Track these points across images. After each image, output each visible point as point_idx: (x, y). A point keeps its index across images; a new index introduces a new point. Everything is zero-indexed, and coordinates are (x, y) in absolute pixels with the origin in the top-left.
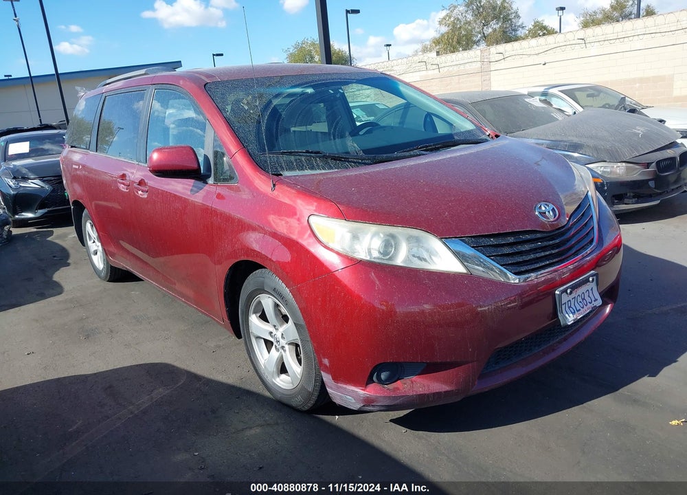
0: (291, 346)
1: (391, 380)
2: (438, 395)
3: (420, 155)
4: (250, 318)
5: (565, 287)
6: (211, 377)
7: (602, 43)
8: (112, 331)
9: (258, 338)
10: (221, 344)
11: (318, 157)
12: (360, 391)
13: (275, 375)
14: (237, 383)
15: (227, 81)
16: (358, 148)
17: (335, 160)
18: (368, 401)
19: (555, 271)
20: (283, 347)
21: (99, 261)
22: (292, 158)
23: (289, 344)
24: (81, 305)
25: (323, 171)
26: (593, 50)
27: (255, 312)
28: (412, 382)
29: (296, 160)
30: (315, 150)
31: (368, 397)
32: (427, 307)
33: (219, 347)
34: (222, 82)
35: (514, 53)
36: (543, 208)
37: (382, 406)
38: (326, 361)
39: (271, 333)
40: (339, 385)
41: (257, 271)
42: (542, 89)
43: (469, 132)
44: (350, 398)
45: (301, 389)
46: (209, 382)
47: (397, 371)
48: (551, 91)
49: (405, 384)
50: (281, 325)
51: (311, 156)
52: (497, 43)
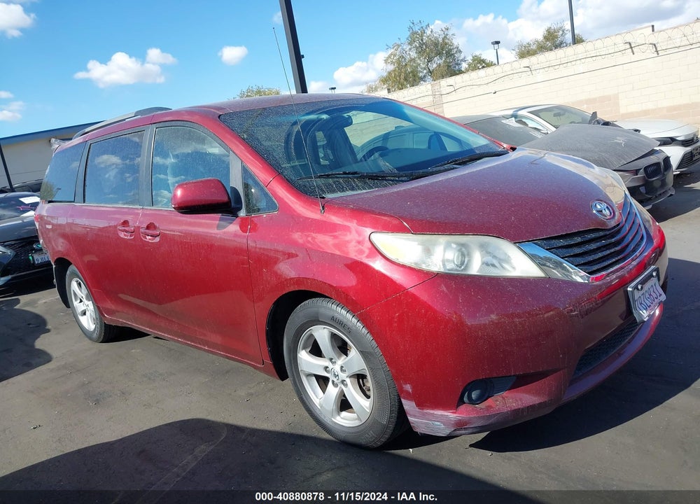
0: (352, 379)
1: (482, 398)
2: (532, 408)
3: (454, 169)
4: (299, 355)
5: (635, 283)
6: (255, 426)
7: (546, 69)
8: (123, 393)
9: (309, 375)
10: (252, 391)
11: (355, 177)
12: (451, 415)
13: (335, 413)
14: (287, 430)
15: (240, 112)
16: (391, 167)
17: (372, 179)
18: (460, 425)
19: (622, 268)
20: (343, 382)
21: (88, 322)
22: (331, 181)
23: (350, 377)
24: (78, 371)
25: (365, 191)
26: (540, 76)
27: (304, 348)
28: (503, 398)
29: (334, 182)
30: (352, 171)
31: (460, 420)
32: (493, 317)
33: (252, 394)
34: (235, 113)
35: (464, 84)
36: (599, 207)
37: (476, 427)
38: (408, 387)
39: (326, 368)
40: (425, 411)
41: (307, 302)
42: (510, 112)
43: (486, 146)
44: (439, 423)
45: (371, 423)
46: (254, 432)
47: (487, 388)
48: (520, 113)
49: (497, 401)
50: (339, 357)
51: (348, 178)
52: (443, 77)
